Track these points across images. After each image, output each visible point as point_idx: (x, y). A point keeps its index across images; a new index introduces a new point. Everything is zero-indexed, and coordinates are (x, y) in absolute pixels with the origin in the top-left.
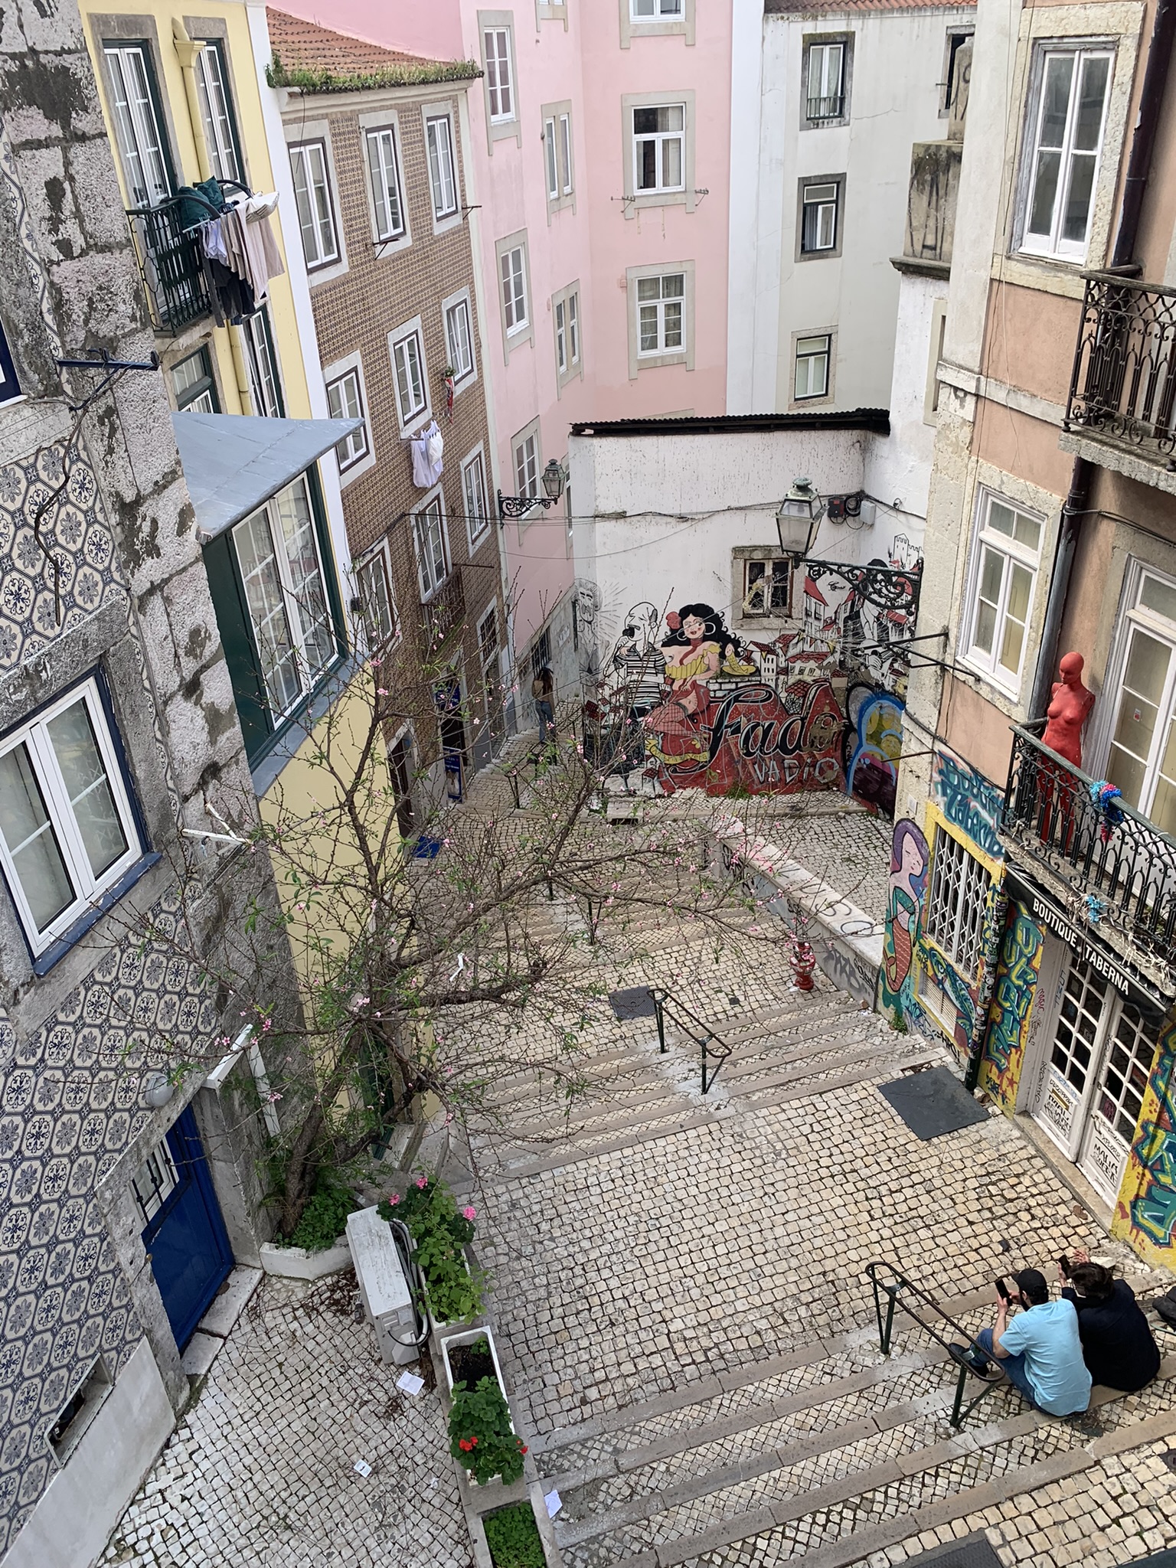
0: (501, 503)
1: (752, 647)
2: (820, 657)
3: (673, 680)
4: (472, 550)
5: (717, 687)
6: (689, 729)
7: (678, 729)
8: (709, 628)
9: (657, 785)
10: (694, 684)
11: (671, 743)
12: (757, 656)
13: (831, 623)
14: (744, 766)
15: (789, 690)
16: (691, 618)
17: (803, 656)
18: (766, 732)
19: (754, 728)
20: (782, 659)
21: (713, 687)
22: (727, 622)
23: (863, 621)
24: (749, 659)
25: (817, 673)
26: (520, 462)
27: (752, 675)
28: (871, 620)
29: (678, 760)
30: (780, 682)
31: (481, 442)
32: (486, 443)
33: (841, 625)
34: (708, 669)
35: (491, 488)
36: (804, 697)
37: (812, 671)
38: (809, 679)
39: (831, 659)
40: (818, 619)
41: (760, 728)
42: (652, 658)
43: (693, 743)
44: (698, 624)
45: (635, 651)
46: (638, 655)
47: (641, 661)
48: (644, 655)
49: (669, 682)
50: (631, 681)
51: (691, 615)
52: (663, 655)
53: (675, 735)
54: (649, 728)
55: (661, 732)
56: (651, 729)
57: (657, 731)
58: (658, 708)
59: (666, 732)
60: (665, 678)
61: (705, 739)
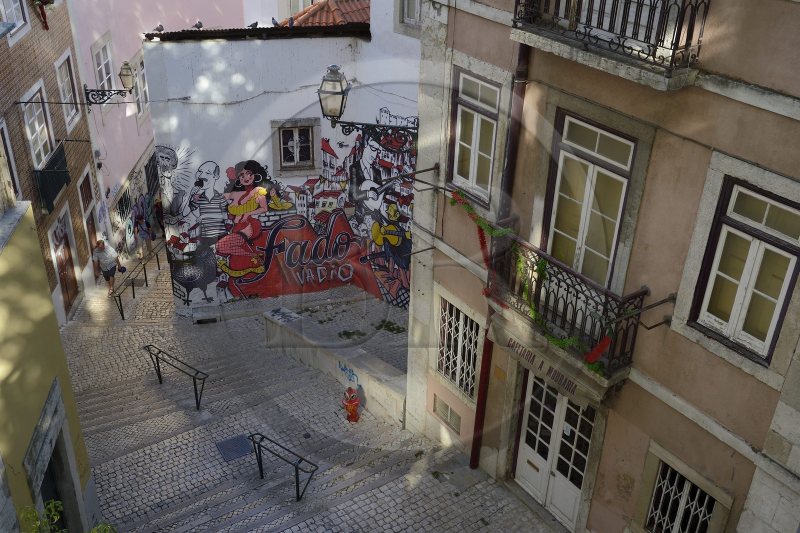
0: (87, 94)
1: (288, 190)
2: (335, 194)
3: (235, 216)
4: (69, 129)
5: (266, 219)
6: (247, 250)
7: (240, 252)
8: (257, 178)
9: (228, 292)
10: (250, 219)
11: (235, 262)
12: (292, 195)
13: (341, 171)
14: (289, 273)
15: (316, 218)
16: (244, 171)
17: (324, 194)
18: (303, 249)
19: (294, 247)
20: (310, 197)
21: (263, 219)
22: (270, 172)
23: (363, 167)
24: (287, 198)
25: (335, 206)
26: (99, 65)
27: (290, 209)
28: (368, 166)
29: (243, 273)
30: (310, 213)
31: (69, 48)
32: (73, 49)
33: (348, 172)
34: (259, 207)
35: (79, 83)
36: (327, 222)
37: (331, 204)
38: (330, 210)
39: (343, 195)
40: (332, 168)
41: (298, 246)
42: (218, 201)
43: (252, 260)
44: (249, 175)
45: (205, 197)
46: (207, 199)
47: (210, 203)
48: (212, 199)
49: (231, 217)
50: (203, 219)
51: (244, 169)
52: (226, 199)
53: (238, 255)
54: (219, 252)
55: (229, 255)
56: (221, 253)
57: (225, 254)
58: (225, 237)
59: (232, 254)
60: (228, 215)
61: (260, 256)
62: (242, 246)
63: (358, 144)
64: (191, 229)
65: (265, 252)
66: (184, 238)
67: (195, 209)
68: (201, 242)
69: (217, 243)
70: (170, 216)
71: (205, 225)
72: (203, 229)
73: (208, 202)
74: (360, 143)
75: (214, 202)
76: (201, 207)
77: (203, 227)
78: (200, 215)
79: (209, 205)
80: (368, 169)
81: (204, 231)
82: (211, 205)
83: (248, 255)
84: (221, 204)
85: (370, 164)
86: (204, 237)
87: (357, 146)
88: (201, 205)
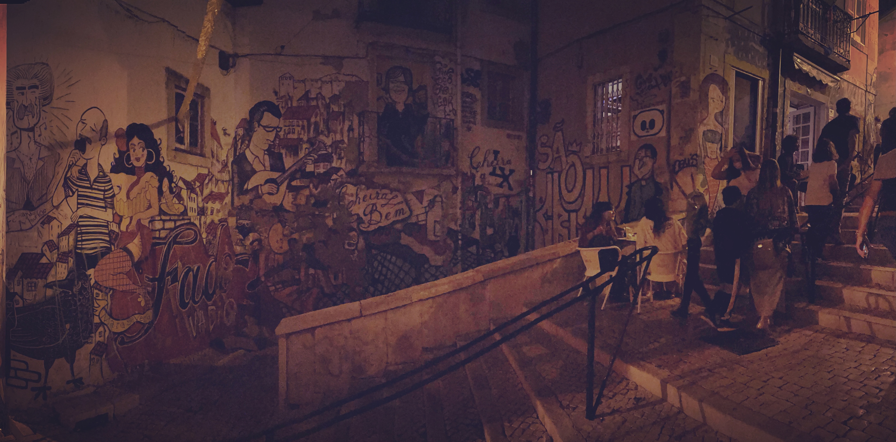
1: (181, 184)
2: (221, 198)
3: (121, 217)
6: (134, 282)
8: (150, 156)
9: (105, 365)
10: (139, 222)
11: (118, 305)
12: (184, 193)
14: (182, 320)
15: (207, 231)
16: (136, 140)
19: (187, 273)
23: (251, 158)
24: (179, 197)
25: (220, 215)
28: (261, 155)
30: (201, 223)
34: (150, 207)
36: (215, 237)
37: (218, 211)
38: (217, 219)
41: (191, 273)
42: (102, 186)
43: (139, 300)
44: (141, 149)
45: (86, 174)
46: (89, 180)
47: (91, 188)
48: (95, 181)
49: (117, 220)
50: (81, 217)
51: (135, 137)
52: (111, 184)
53: (122, 291)
54: (98, 284)
55: (111, 289)
56: (101, 286)
57: (107, 288)
58: (108, 256)
59: (115, 288)
60: (113, 215)
61: (149, 293)
62: (128, 274)
63: (241, 132)
64: (62, 233)
65: (156, 283)
66: (51, 252)
67: (71, 194)
68: (75, 263)
69: (97, 267)
70: (24, 212)
71: (82, 228)
72: (79, 236)
73: (89, 186)
74: (246, 130)
75: (96, 187)
76: (79, 193)
77: (79, 234)
78: (78, 208)
79: (90, 191)
80: (261, 158)
81: (79, 241)
82: (94, 191)
83: (135, 291)
84: (106, 193)
85: (265, 151)
86: (79, 251)
87: (239, 135)
88: (80, 189)
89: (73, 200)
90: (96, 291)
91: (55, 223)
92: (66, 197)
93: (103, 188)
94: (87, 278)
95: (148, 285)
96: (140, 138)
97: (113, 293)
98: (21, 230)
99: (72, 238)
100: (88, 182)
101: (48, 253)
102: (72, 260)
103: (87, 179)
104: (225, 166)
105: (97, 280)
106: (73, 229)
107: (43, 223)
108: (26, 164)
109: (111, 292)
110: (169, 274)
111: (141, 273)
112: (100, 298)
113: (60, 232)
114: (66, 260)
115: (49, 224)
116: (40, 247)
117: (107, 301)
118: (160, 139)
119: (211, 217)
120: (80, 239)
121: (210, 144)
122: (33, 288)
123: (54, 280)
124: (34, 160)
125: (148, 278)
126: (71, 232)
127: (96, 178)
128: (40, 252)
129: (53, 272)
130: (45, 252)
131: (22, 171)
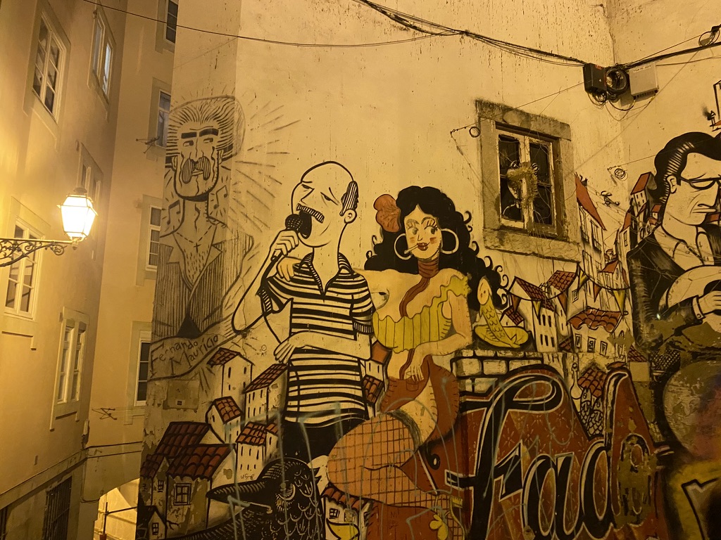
1: (518, 290)
2: (606, 319)
3: (389, 352)
6: (423, 486)
8: (447, 241)
10: (428, 361)
13: (612, 261)
15: (582, 383)
16: (417, 214)
17: (588, 316)
18: (561, 483)
19: (541, 471)
20: (562, 320)
22: (476, 234)
23: (666, 244)
24: (516, 315)
25: (611, 351)
27: (523, 347)
28: (689, 235)
30: (568, 366)
33: (625, 267)
34: (452, 332)
36: (603, 399)
38: (603, 363)
39: (623, 326)
40: (597, 250)
41: (551, 470)
42: (346, 294)
43: (434, 525)
44: (429, 229)
45: (312, 273)
46: (317, 282)
47: (323, 297)
48: (331, 283)
49: (381, 355)
50: (298, 351)
51: (417, 208)
52: (368, 290)
53: (393, 505)
54: (336, 489)
55: (366, 500)
56: (342, 493)
57: (357, 498)
58: (358, 429)
59: (375, 497)
60: (372, 346)
61: (456, 510)
62: (407, 467)
63: (641, 199)
64: (252, 383)
65: (472, 488)
66: (225, 422)
67: (276, 308)
68: (281, 443)
69: (333, 452)
70: (181, 341)
71: (300, 373)
72: (291, 389)
73: (318, 293)
74: (650, 192)
75: (335, 295)
76: (295, 306)
77: (293, 384)
78: (291, 334)
79: (321, 302)
80: (691, 242)
81: (293, 398)
82: (327, 302)
83: (423, 504)
84: (355, 306)
85: (697, 226)
86: (293, 420)
87: (638, 205)
88: (296, 299)
89: (281, 321)
90: (330, 505)
91: (237, 364)
92: (265, 314)
93: (349, 297)
94: (311, 476)
95: (455, 493)
96: (425, 210)
97: (371, 508)
98: (173, 377)
99: (275, 394)
100: (317, 287)
101: (217, 424)
102: (274, 439)
103: (313, 280)
104: (613, 260)
105: (333, 481)
106: (279, 375)
107: (212, 363)
108: (189, 256)
109: (368, 505)
110: (500, 471)
111: (436, 467)
112: (341, 519)
113: (248, 383)
114: (261, 437)
115: (223, 365)
116: (203, 409)
117: (357, 527)
118: (467, 212)
119: (591, 356)
120: (296, 394)
121: (575, 219)
122: (186, 497)
123: (231, 481)
124: (204, 247)
125: (454, 478)
126: (274, 380)
127: (333, 279)
128: (203, 421)
129: (228, 464)
130: (211, 421)
131: (183, 268)
